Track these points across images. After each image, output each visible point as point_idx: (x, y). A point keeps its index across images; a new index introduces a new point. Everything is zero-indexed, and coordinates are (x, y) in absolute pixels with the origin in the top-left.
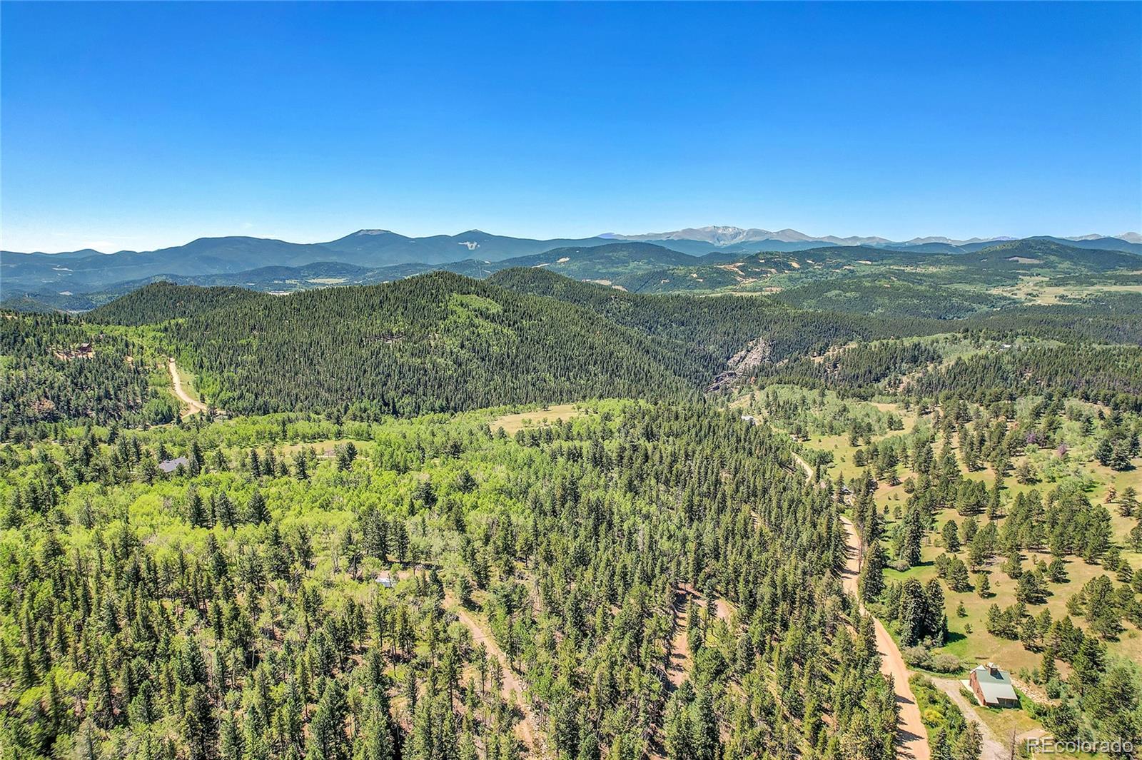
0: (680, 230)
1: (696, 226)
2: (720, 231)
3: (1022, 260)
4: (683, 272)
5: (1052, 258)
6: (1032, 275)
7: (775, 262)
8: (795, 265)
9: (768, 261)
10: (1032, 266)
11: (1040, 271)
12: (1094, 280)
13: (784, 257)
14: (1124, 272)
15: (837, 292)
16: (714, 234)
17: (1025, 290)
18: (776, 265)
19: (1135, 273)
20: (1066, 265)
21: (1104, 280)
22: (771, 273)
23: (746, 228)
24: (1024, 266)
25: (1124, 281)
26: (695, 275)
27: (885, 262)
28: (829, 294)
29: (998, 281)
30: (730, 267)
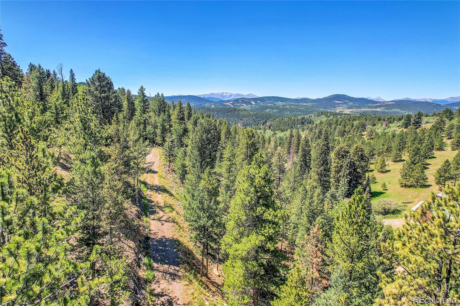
0: (208, 93)
1: (215, 92)
2: (224, 94)
3: (336, 102)
4: (208, 105)
5: (346, 101)
6: (340, 107)
7: (245, 102)
8: (253, 103)
9: (242, 101)
10: (340, 103)
11: (342, 105)
12: (361, 107)
13: (249, 100)
14: (370, 105)
15: (270, 110)
16: (222, 95)
17: (339, 110)
18: (246, 103)
19: (374, 105)
20: (351, 103)
21: (365, 107)
22: (244, 106)
23: (234, 93)
24: (337, 104)
25: (371, 107)
26: (213, 106)
27: (287, 102)
28: (266, 111)
29: (329, 108)
30: (228, 104)
